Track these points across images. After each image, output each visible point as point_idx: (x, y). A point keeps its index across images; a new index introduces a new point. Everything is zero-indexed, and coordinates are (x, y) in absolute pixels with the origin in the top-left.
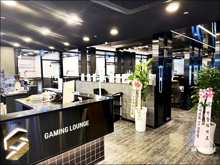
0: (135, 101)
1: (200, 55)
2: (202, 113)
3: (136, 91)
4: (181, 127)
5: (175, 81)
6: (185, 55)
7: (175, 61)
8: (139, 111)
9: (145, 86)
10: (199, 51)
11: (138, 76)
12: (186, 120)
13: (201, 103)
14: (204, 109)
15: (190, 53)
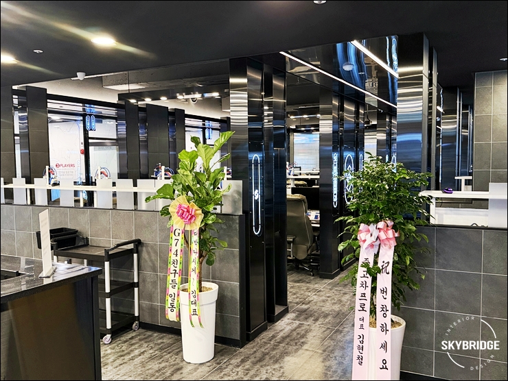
0: (179, 267)
1: (358, 124)
2: (368, 292)
3: (182, 236)
4: (316, 332)
5: (297, 196)
6: (321, 122)
7: (297, 139)
8: (192, 299)
9: (210, 218)
10: (357, 113)
11: (188, 186)
12: (327, 307)
13: (366, 265)
14: (374, 280)
15: (334, 117)
